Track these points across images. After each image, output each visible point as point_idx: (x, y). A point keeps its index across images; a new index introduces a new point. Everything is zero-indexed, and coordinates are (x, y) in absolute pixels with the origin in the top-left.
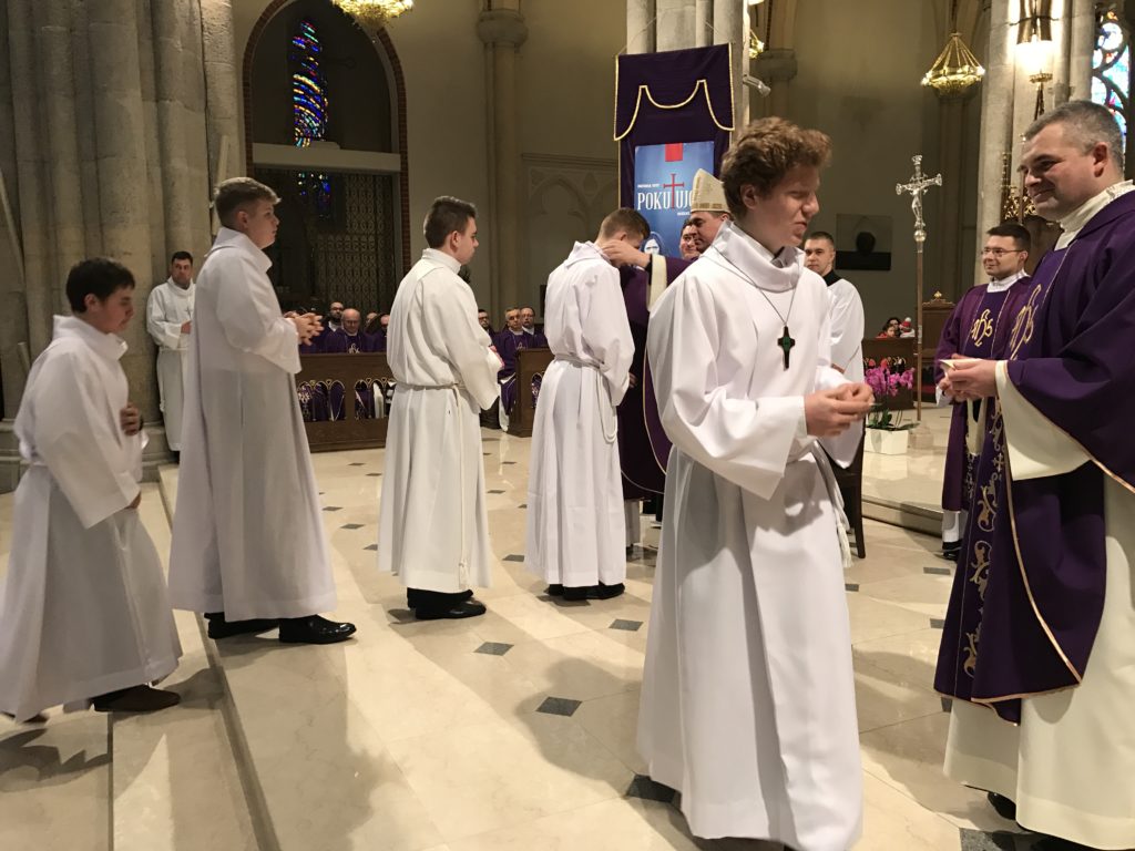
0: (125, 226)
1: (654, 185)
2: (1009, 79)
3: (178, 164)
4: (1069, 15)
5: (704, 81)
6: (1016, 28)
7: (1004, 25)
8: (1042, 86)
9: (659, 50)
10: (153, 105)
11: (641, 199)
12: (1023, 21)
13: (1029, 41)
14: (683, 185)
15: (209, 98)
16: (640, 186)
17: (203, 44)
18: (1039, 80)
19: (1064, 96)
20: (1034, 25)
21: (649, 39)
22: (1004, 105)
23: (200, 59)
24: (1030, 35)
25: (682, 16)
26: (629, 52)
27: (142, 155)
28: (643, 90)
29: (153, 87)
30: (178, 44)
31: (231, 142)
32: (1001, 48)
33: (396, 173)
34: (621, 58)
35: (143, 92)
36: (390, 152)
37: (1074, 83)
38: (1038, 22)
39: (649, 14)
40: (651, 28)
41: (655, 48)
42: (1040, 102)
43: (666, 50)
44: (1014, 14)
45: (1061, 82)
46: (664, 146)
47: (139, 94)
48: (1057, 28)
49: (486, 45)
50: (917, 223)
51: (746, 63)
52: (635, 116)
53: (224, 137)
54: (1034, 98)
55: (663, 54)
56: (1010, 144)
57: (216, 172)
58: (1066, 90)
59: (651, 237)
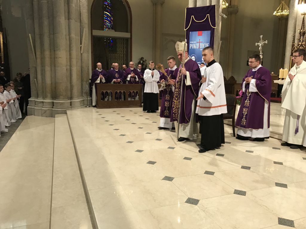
0: (60, 51)
1: (195, 42)
2: (295, 14)
3: (73, 35)
5: (209, 15)
8: (304, 16)
10: (67, 21)
11: (191, 46)
13: (301, 4)
14: (202, 42)
15: (81, 19)
16: (191, 42)
17: (80, 5)
18: (304, 14)
21: (194, 3)
22: (294, 21)
23: (79, 9)
26: (189, 7)
27: (64, 34)
28: (193, 17)
29: (67, 16)
30: (74, 5)
31: (86, 30)
32: (293, 6)
33: (128, 38)
34: (187, 9)
36: (127, 32)
40: (195, 1)
41: (196, 6)
42: (303, 21)
46: (197, 32)
47: (64, 18)
49: (153, 4)
50: (260, 53)
51: (221, 10)
52: (190, 24)
53: (84, 29)
54: (302, 19)
55: (198, 7)
56: (295, 32)
57: (82, 37)
59: (193, 56)
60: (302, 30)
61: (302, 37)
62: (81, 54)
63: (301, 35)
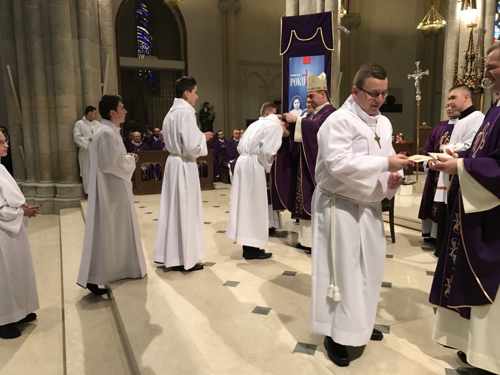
0: (65, 95)
1: (298, 75)
2: (457, 26)
3: (88, 66)
5: (320, 28)
6: (461, 3)
7: (455, 2)
8: (472, 29)
9: (300, 14)
10: (76, 41)
11: (292, 81)
13: (467, 9)
15: (101, 37)
16: (291, 75)
17: (98, 13)
18: (471, 27)
19: (482, 34)
20: (469, 2)
21: (295, 8)
22: (455, 38)
23: (97, 20)
24: (467, 6)
26: (287, 16)
27: (72, 63)
28: (293, 32)
29: (77, 32)
30: (88, 13)
31: (111, 57)
32: (454, 13)
33: (182, 70)
34: (283, 18)
35: (72, 35)
36: (180, 60)
37: (486, 28)
40: (297, 5)
41: (298, 13)
42: (471, 37)
43: (304, 14)
45: (481, 27)
46: (302, 57)
48: (479, 3)
49: (222, 13)
50: (417, 92)
51: (339, 20)
52: (289, 44)
53: (108, 55)
54: (469, 35)
55: (303, 16)
56: (457, 56)
57: (105, 70)
58: (483, 31)
59: (296, 98)
60: (469, 53)
61: (469, 64)
63: (468, 61)
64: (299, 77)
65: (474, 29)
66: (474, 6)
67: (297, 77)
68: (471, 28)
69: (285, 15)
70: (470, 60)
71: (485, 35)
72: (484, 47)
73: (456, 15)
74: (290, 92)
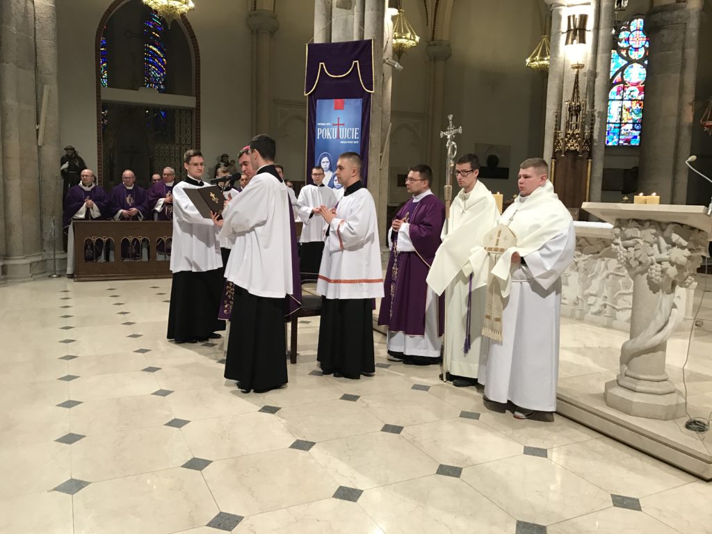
1: (328, 124)
2: (560, 66)
3: (10, 101)
4: (597, 28)
5: (357, 61)
6: (565, 35)
7: (558, 33)
8: (578, 71)
9: (332, 42)
11: (319, 132)
12: (569, 31)
13: (572, 43)
14: (343, 125)
15: (38, 63)
16: (319, 124)
17: (35, 29)
18: (577, 68)
19: (592, 78)
20: (575, 34)
21: (326, 33)
22: (557, 82)
23: (32, 37)
24: (573, 40)
25: (346, 22)
26: (315, 43)
28: (322, 65)
30: (13, 29)
31: (51, 89)
32: (556, 47)
33: (193, 108)
34: (309, 46)
36: (190, 95)
37: (598, 70)
38: (578, 32)
39: (327, 18)
40: (328, 28)
41: (331, 40)
42: (577, 82)
43: (337, 41)
44: (564, 27)
45: (591, 69)
46: (333, 100)
48: (589, 36)
49: (252, 31)
52: (317, 81)
53: (46, 87)
54: (574, 78)
55: (334, 44)
56: (560, 106)
57: (41, 106)
58: (594, 74)
59: (325, 155)
60: (573, 103)
61: (574, 118)
62: (39, 147)
63: (572, 114)
64: (328, 127)
65: (582, 71)
66: (582, 40)
67: (326, 127)
68: (576, 70)
69: (313, 40)
70: (574, 113)
71: (597, 79)
72: (594, 96)
73: (559, 52)
74: (318, 146)
